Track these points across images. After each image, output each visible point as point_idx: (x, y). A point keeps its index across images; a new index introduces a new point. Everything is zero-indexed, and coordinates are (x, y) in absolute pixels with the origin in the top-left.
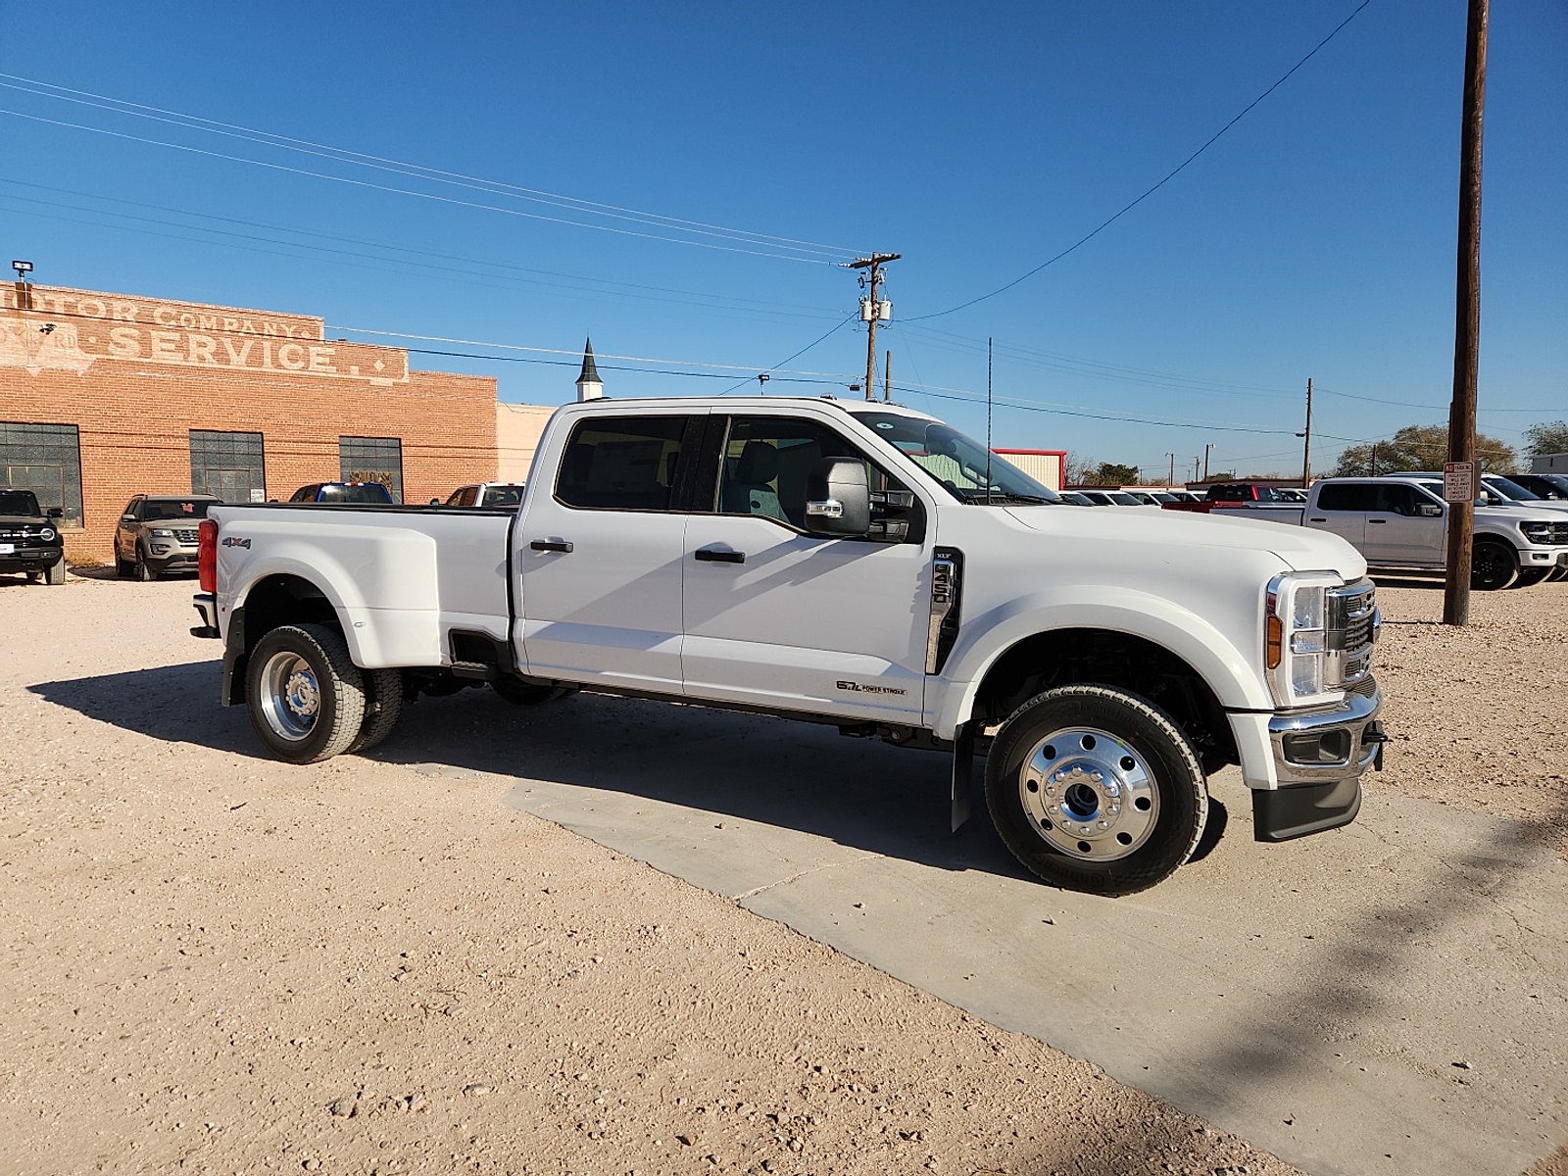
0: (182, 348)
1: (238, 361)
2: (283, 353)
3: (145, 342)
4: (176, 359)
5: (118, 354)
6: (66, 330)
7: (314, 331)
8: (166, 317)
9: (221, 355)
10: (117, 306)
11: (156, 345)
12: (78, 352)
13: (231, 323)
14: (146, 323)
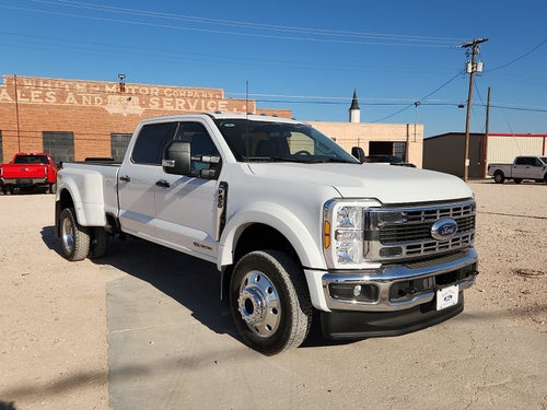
0: (173, 104)
1: (193, 108)
2: (209, 104)
3: (161, 102)
4: (171, 108)
5: (152, 107)
6: (135, 99)
7: (220, 95)
8: (168, 92)
9: (187, 106)
10: (152, 89)
11: (165, 103)
12: (139, 107)
13: (190, 94)
14: (162, 95)
